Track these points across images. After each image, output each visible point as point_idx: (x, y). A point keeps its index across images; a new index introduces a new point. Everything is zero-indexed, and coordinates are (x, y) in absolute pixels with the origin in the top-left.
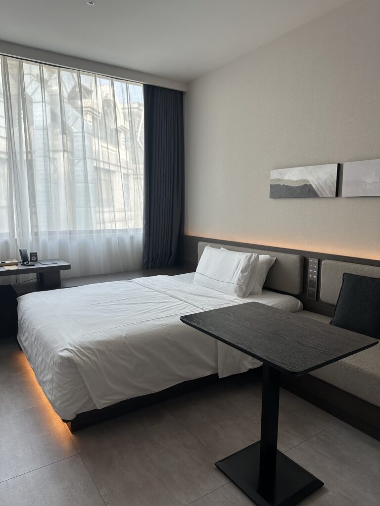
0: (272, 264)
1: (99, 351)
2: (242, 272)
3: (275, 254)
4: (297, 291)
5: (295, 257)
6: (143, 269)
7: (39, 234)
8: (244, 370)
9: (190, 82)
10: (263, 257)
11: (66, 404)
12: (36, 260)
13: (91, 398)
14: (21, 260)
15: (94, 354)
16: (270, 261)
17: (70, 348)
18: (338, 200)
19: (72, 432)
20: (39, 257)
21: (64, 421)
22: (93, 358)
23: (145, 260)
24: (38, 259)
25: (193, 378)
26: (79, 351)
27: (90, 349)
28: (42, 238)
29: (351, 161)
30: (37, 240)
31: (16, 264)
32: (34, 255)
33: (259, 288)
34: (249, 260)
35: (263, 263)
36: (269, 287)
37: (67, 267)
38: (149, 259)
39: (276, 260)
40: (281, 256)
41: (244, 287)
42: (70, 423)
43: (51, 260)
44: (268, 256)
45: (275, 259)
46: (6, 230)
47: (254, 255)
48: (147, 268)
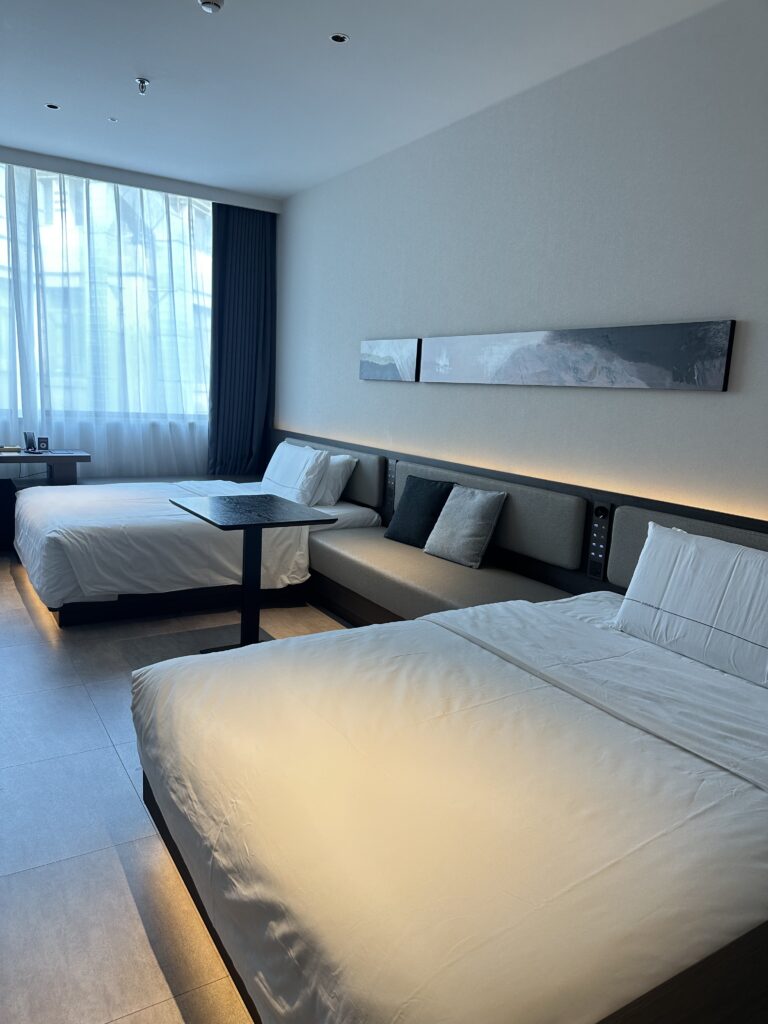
0: (353, 469)
1: (90, 536)
2: (308, 474)
3: (357, 454)
4: (374, 503)
5: (374, 458)
6: (208, 474)
7: (52, 413)
8: (280, 586)
9: (284, 200)
10: (339, 458)
11: (51, 590)
12: (47, 448)
13: (79, 587)
14: (25, 447)
15: (86, 539)
16: (347, 464)
17: (58, 529)
18: (418, 387)
19: (60, 625)
20: (51, 444)
21: (50, 609)
22: (84, 542)
23: (211, 461)
24: (50, 448)
25: (210, 584)
26: (69, 534)
27: (81, 533)
28: (56, 419)
29: (430, 337)
30: (49, 423)
31: (19, 451)
32: (44, 441)
33: (331, 497)
34: (317, 460)
35: (338, 465)
36: (347, 497)
37: (87, 459)
38: (216, 460)
39: (358, 463)
40: (363, 456)
41: (308, 494)
42: (58, 613)
43: (66, 450)
44: (348, 457)
45: (356, 460)
46: (6, 406)
47: (325, 453)
48: (214, 473)
